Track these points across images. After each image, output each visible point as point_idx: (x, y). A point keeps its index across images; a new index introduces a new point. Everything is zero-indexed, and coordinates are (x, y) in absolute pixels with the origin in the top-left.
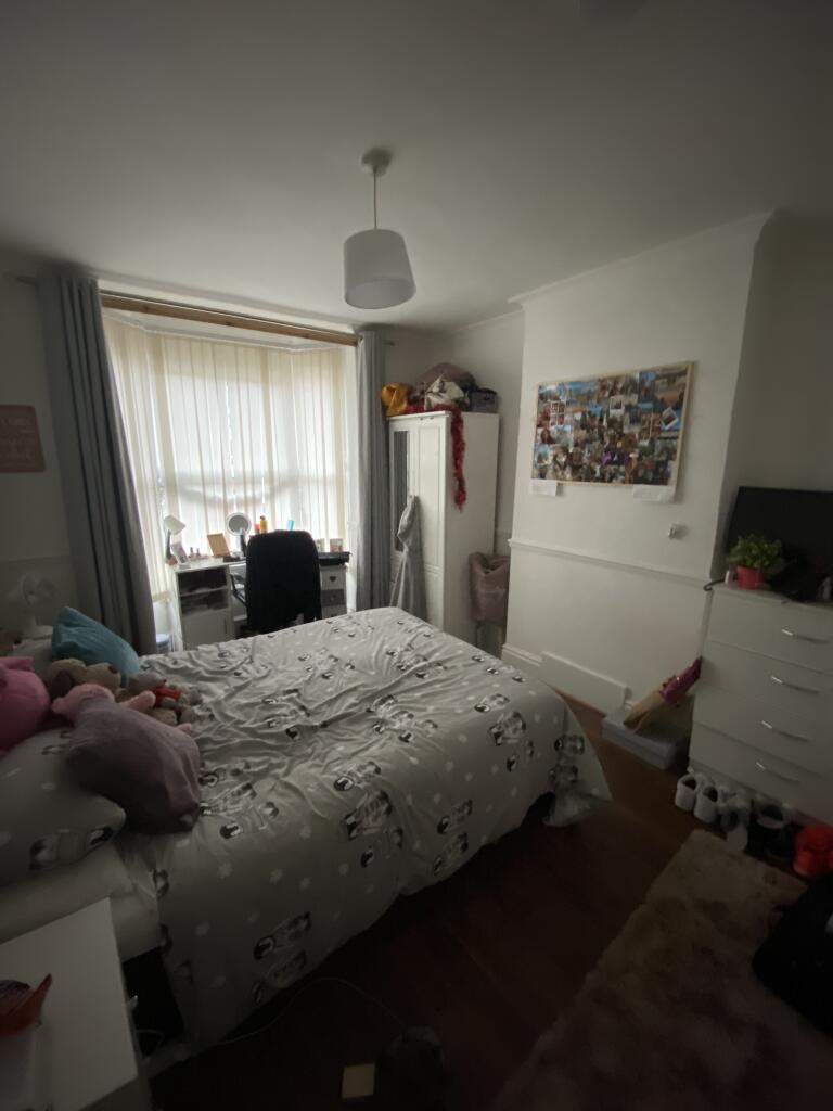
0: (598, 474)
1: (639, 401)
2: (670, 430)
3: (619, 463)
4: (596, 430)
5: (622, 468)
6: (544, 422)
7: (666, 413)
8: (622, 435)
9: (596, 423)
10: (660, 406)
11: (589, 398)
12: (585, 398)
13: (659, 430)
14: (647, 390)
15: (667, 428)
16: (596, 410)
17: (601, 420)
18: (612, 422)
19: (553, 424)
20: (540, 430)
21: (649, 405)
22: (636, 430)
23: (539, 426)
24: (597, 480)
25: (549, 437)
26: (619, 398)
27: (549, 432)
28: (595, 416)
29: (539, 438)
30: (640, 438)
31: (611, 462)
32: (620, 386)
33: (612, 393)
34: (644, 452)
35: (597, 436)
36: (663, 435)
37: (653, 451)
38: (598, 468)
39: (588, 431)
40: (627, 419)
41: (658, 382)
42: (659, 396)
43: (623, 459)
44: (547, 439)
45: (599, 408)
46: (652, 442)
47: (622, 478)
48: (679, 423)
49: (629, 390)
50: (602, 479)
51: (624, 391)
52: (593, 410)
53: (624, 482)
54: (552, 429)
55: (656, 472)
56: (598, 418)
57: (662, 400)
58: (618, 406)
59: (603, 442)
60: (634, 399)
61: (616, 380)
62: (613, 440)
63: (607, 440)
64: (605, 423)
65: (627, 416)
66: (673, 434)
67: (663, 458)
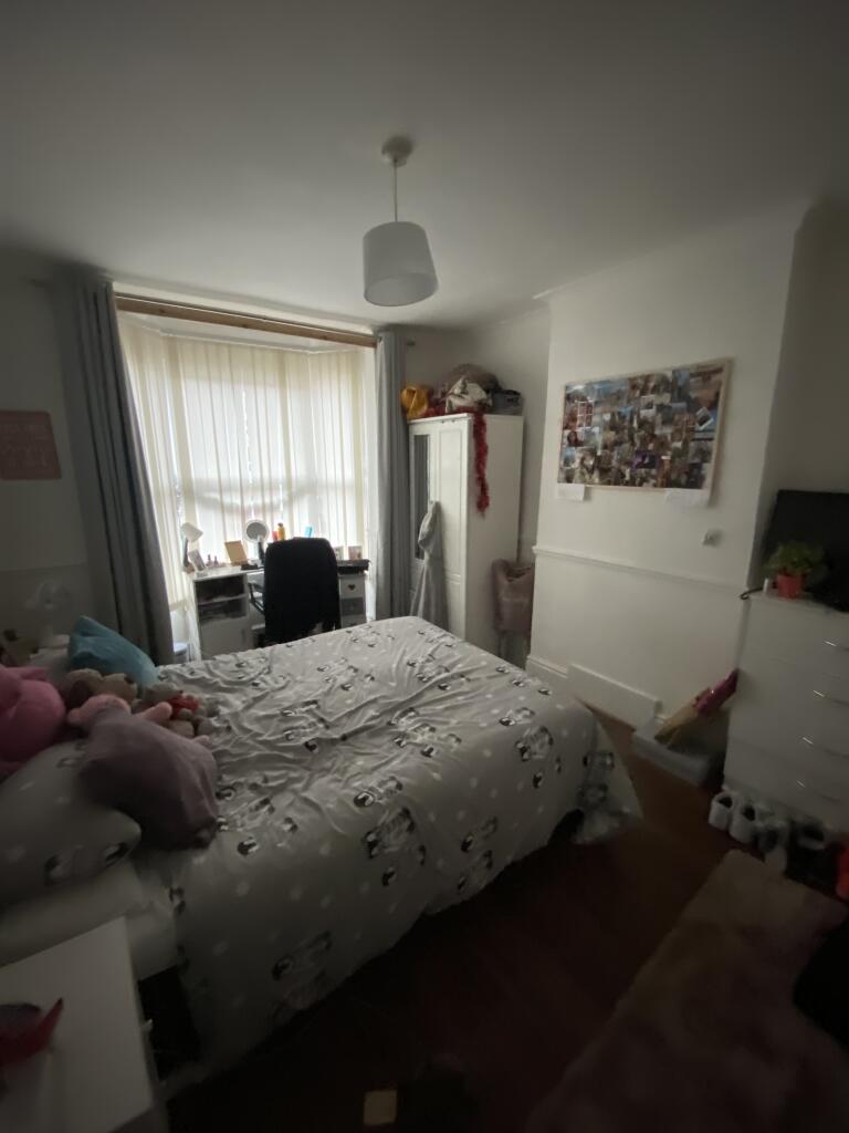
0: (628, 478)
1: (672, 400)
2: (704, 431)
3: (651, 465)
4: (626, 431)
5: (654, 472)
6: (571, 424)
7: (701, 413)
8: (653, 436)
9: (626, 424)
10: (693, 405)
11: (619, 398)
12: (615, 397)
13: (693, 430)
14: (680, 389)
15: (702, 428)
16: (626, 410)
17: (631, 421)
18: (642, 423)
19: (580, 426)
20: (567, 432)
21: (682, 405)
22: (668, 431)
23: (565, 428)
24: (627, 484)
25: (576, 440)
26: (650, 397)
27: (575, 433)
28: (624, 417)
29: (565, 440)
30: (673, 440)
31: (641, 465)
32: (652, 385)
33: (643, 393)
34: (677, 454)
35: (626, 438)
36: (697, 436)
37: (687, 453)
38: (627, 472)
39: (617, 433)
40: (659, 419)
41: (692, 380)
42: (693, 395)
43: (654, 462)
44: (574, 442)
45: (630, 408)
46: (686, 443)
47: (653, 481)
48: (714, 423)
49: (662, 388)
50: (632, 483)
51: (655, 390)
52: (623, 410)
53: (655, 486)
54: (579, 430)
55: (689, 474)
56: (628, 418)
57: (696, 399)
58: (649, 406)
59: (633, 444)
60: (666, 399)
61: (647, 378)
62: (644, 441)
63: (637, 442)
64: (635, 424)
65: (660, 415)
66: (709, 435)
67: (697, 460)
